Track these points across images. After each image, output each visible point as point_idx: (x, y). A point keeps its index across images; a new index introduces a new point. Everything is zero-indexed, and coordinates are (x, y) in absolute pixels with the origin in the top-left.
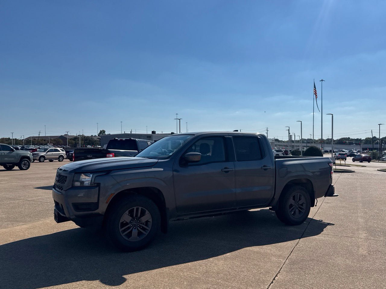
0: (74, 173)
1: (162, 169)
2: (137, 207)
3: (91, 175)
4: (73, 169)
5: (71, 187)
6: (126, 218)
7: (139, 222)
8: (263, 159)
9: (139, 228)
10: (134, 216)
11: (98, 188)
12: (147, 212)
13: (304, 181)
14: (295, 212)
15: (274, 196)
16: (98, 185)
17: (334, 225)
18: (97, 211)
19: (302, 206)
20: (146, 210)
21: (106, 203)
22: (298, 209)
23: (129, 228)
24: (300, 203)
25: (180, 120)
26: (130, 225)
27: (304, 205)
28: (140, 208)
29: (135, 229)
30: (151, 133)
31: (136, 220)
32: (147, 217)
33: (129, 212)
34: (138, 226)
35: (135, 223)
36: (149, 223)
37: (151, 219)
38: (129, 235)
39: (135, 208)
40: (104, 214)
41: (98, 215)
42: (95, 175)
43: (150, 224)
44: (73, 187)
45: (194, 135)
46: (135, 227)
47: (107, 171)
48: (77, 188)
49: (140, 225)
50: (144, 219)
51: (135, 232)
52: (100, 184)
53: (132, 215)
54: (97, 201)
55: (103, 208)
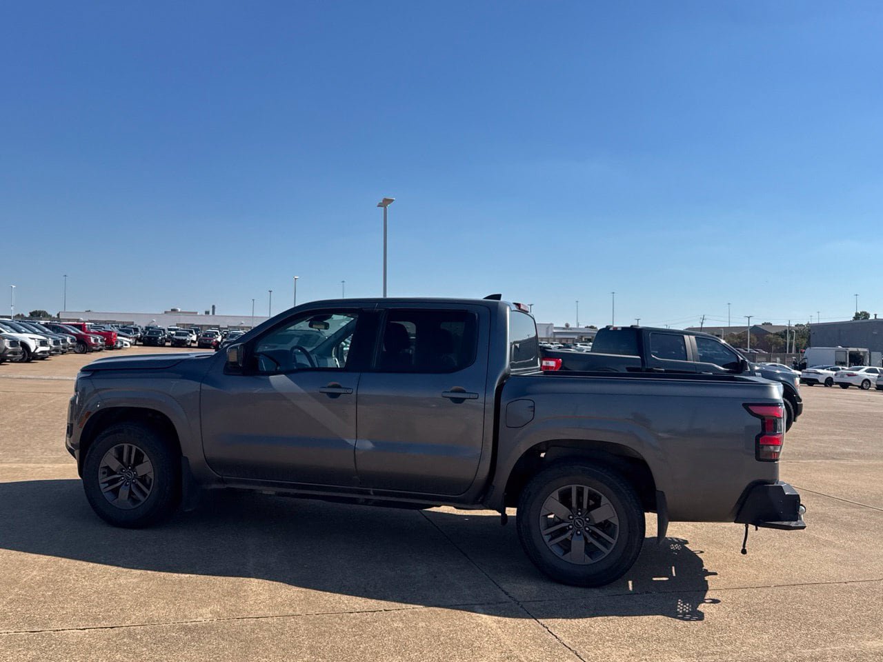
2: (128, 444)
6: (111, 461)
7: (134, 474)
9: (133, 485)
10: (125, 460)
12: (146, 458)
20: (144, 453)
21: (80, 427)
22: (586, 539)
23: (115, 481)
26: (117, 476)
28: (134, 448)
31: (130, 469)
32: (145, 467)
33: (116, 452)
35: (128, 474)
36: (148, 479)
37: (153, 473)
38: (115, 492)
39: (125, 445)
43: (150, 483)
46: (128, 482)
49: (135, 480)
50: (140, 470)
51: (124, 493)
53: (120, 458)
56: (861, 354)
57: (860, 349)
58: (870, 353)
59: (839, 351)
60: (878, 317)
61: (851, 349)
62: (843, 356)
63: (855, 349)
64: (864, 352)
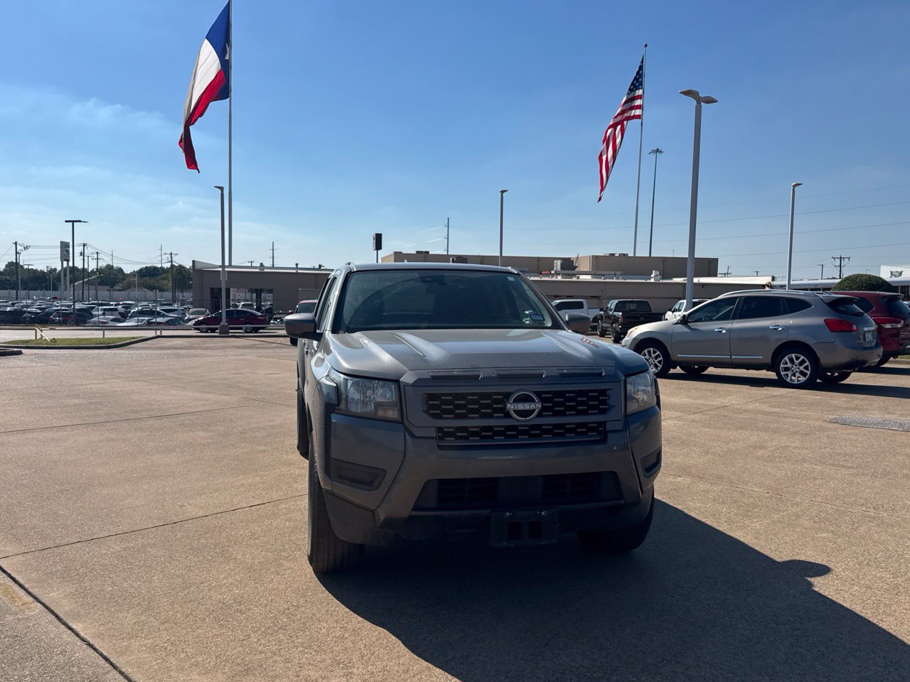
0: (624, 379)
5: (624, 416)
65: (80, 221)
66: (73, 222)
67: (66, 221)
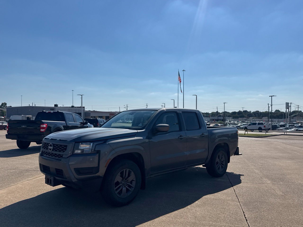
0: (74, 143)
1: (142, 138)
2: (126, 169)
3: (92, 144)
4: (72, 139)
5: (72, 154)
6: (118, 178)
7: (126, 182)
8: (201, 129)
9: (126, 186)
10: (124, 176)
11: (98, 155)
12: (132, 173)
13: (223, 145)
14: (219, 168)
15: (208, 156)
16: (98, 152)
17: (244, 175)
18: (97, 174)
19: (223, 162)
20: (132, 171)
21: (105, 167)
22: (221, 165)
23: (120, 187)
24: (222, 161)
25: (83, 96)
26: (120, 185)
27: (224, 162)
28: (128, 170)
29: (124, 187)
30: (53, 106)
31: (124, 180)
32: (132, 177)
33: (121, 173)
34: (126, 185)
35: (124, 182)
36: (133, 181)
38: (121, 193)
39: (125, 170)
40: (103, 177)
41: (99, 177)
42: (95, 144)
43: (134, 183)
44: (74, 155)
45: (157, 110)
46: (124, 185)
47: (105, 140)
48: (78, 155)
49: (127, 183)
50: (130, 179)
51: (124, 190)
52: (100, 151)
53: (122, 176)
54: (97, 166)
55: (102, 171)
56: (30, 117)
57: (30, 116)
58: (32, 117)
59: (22, 117)
60: (36, 106)
61: (27, 116)
62: (25, 118)
63: (28, 116)
64: (31, 117)
65: (274, 96)
66: (272, 96)
67: (270, 96)
